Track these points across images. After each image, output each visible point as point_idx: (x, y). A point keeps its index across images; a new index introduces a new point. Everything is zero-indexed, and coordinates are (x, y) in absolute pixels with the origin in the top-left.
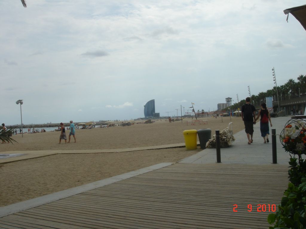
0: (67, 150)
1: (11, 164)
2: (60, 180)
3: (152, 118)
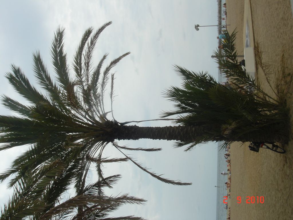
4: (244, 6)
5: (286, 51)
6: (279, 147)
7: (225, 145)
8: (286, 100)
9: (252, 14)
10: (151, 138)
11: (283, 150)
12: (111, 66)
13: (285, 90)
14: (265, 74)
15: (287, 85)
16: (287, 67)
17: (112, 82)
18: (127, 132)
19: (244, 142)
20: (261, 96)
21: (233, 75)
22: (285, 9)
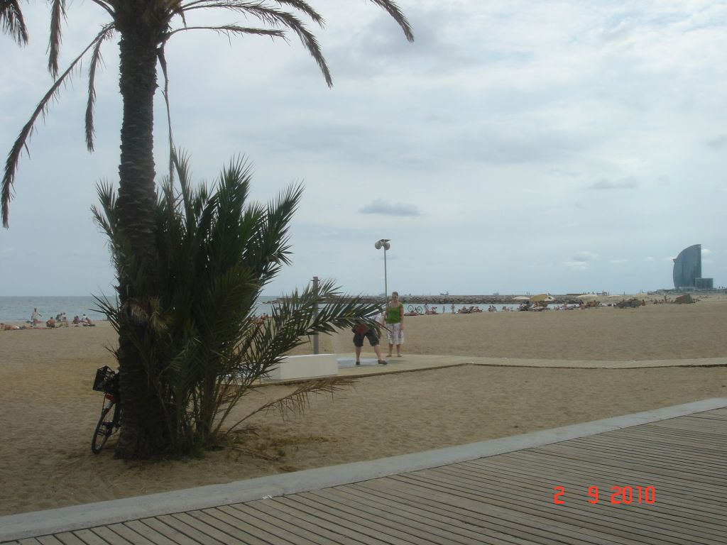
0: (486, 356)
1: (365, 380)
2: (475, 421)
3: (692, 290)
4: (432, 353)
5: (335, 447)
6: (106, 440)
7: (108, 309)
8: (221, 448)
9: (415, 373)
10: (124, 124)
11: (101, 449)
12: (302, 34)
13: (244, 447)
14: (281, 400)
15: (257, 451)
16: (297, 450)
17: (264, 32)
18: (140, 64)
19: (116, 353)
20: (231, 392)
21: (277, 325)
22: (429, 441)
